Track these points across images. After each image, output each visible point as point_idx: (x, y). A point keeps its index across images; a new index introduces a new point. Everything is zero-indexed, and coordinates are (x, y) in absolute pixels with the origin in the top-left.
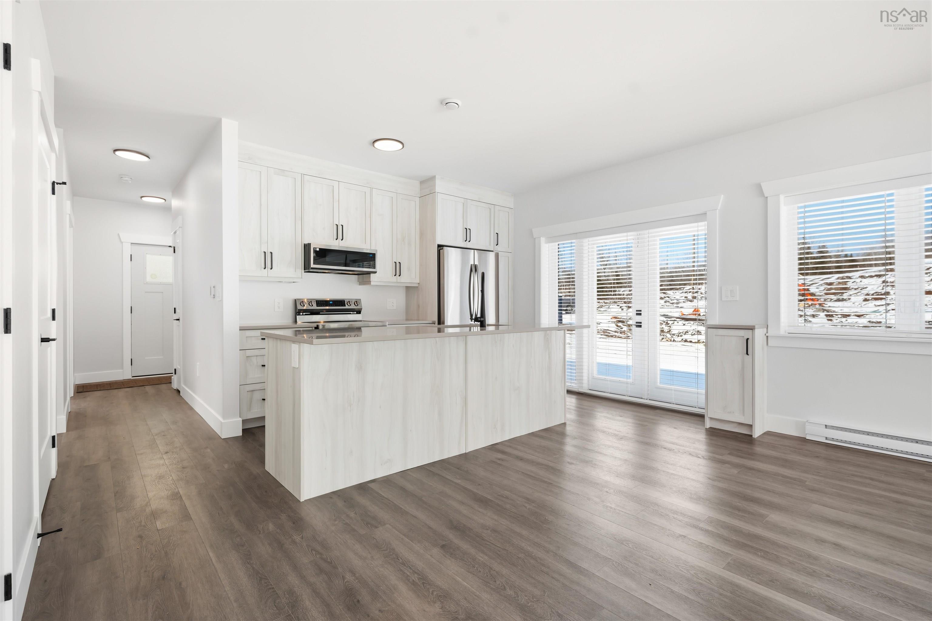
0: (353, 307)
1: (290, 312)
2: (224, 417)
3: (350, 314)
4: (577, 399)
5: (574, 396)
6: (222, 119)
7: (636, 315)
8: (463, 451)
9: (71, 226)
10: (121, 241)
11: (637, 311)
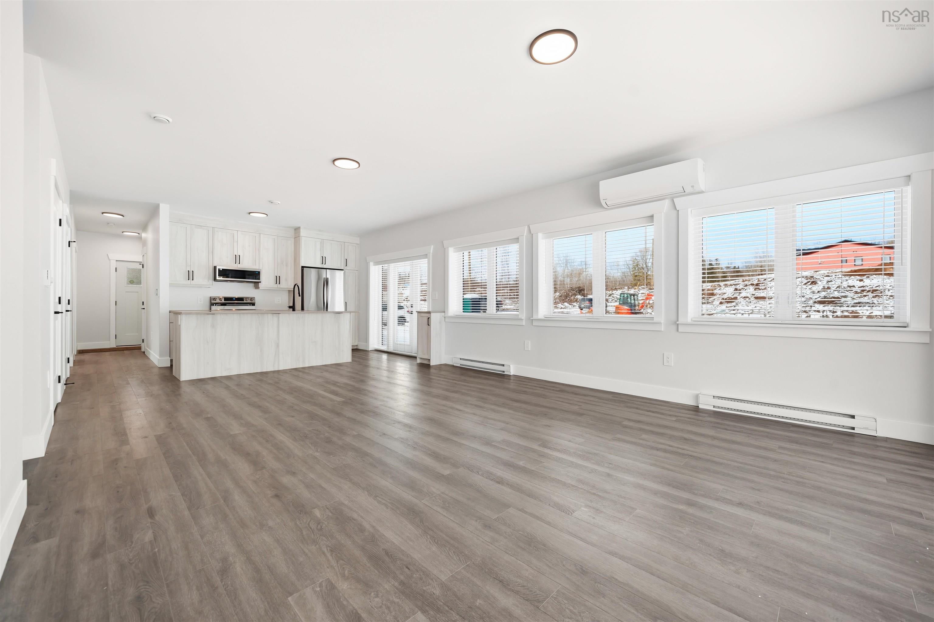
0: (249, 301)
1: (208, 304)
2: (160, 357)
3: (248, 306)
4: (387, 355)
5: (386, 354)
6: (160, 204)
8: (276, 369)
9: (76, 252)
10: (109, 259)
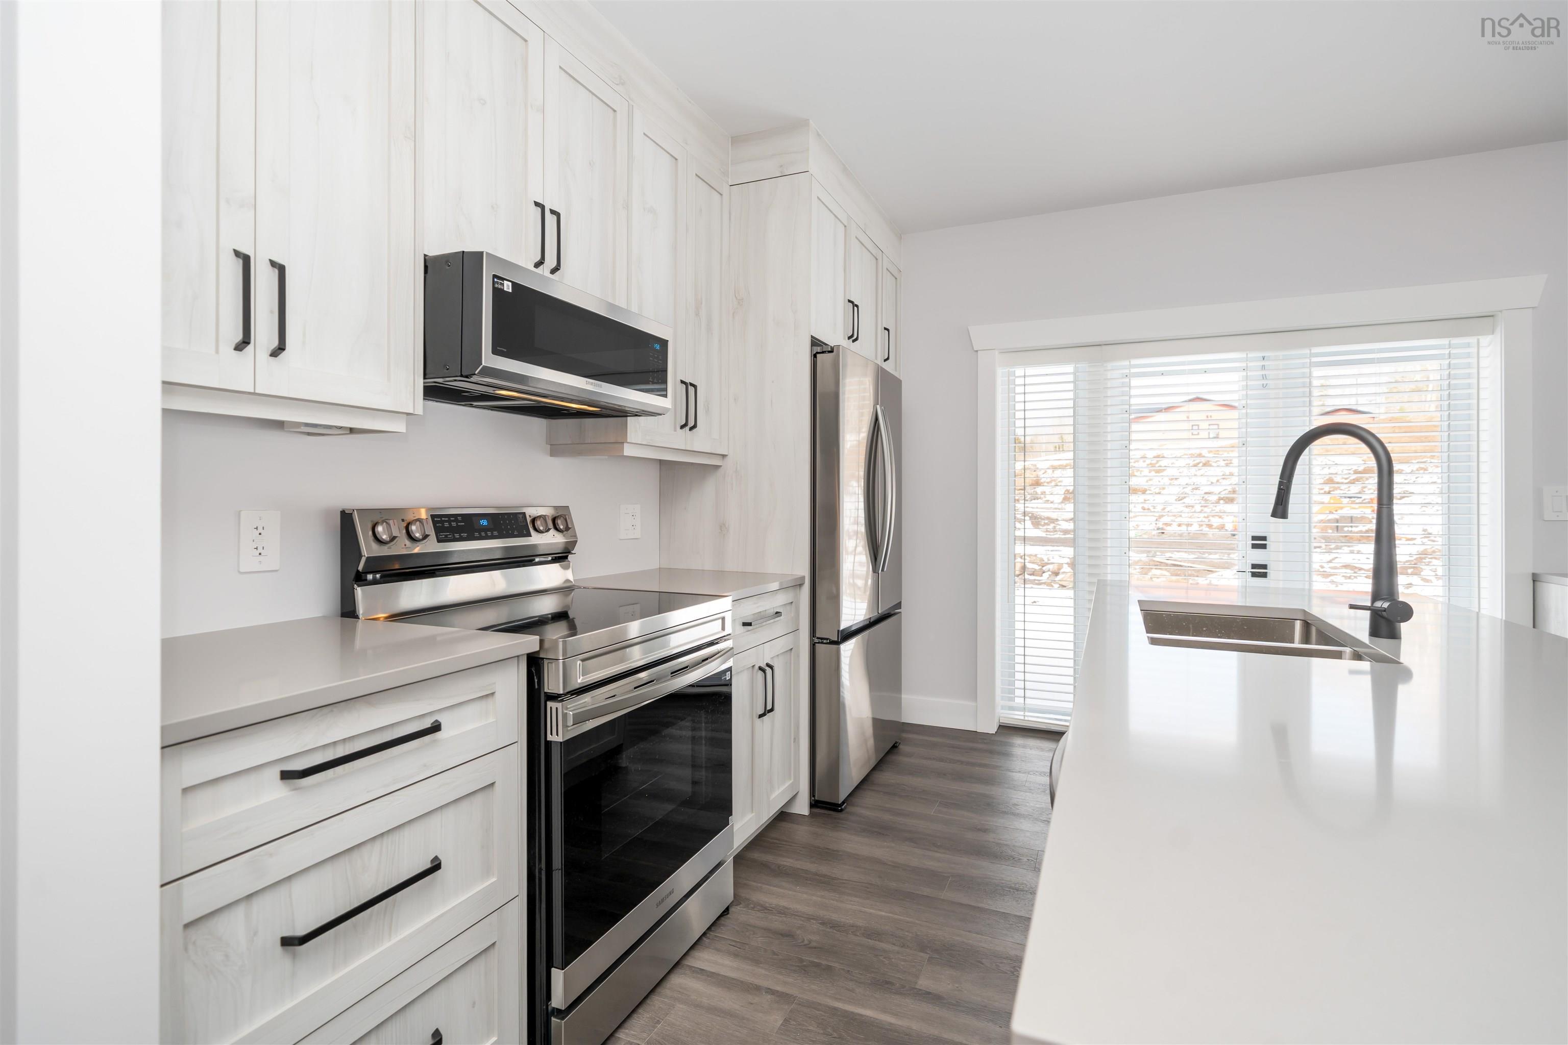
7: (1252, 548)
11: (1254, 538)
